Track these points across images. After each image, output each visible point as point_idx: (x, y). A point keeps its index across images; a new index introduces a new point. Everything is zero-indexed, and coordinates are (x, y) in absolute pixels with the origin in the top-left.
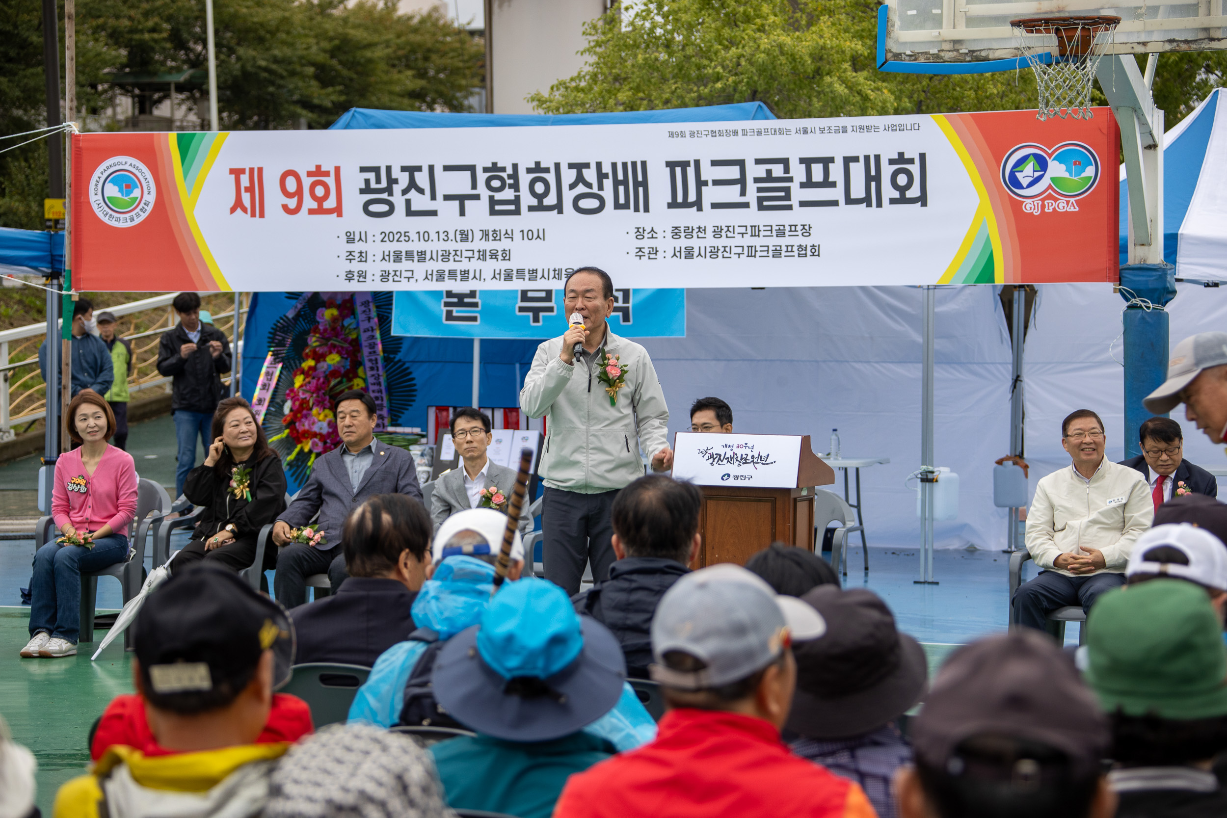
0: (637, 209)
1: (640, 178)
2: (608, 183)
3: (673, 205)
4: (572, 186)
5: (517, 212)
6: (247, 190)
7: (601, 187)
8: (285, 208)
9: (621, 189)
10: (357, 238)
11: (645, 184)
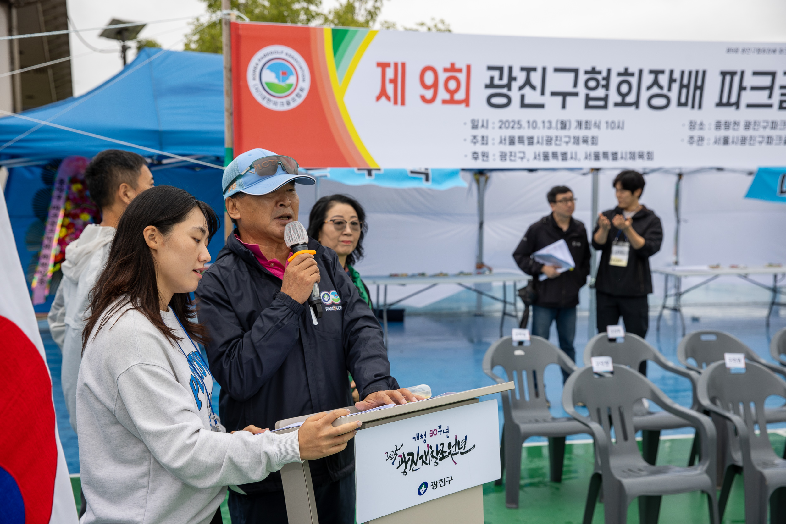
0: (693, 107)
1: (699, 83)
2: (676, 87)
3: (720, 104)
4: (649, 88)
5: (605, 107)
6: (391, 81)
7: (669, 89)
8: (423, 98)
9: (684, 91)
10: (480, 124)
11: (701, 88)
